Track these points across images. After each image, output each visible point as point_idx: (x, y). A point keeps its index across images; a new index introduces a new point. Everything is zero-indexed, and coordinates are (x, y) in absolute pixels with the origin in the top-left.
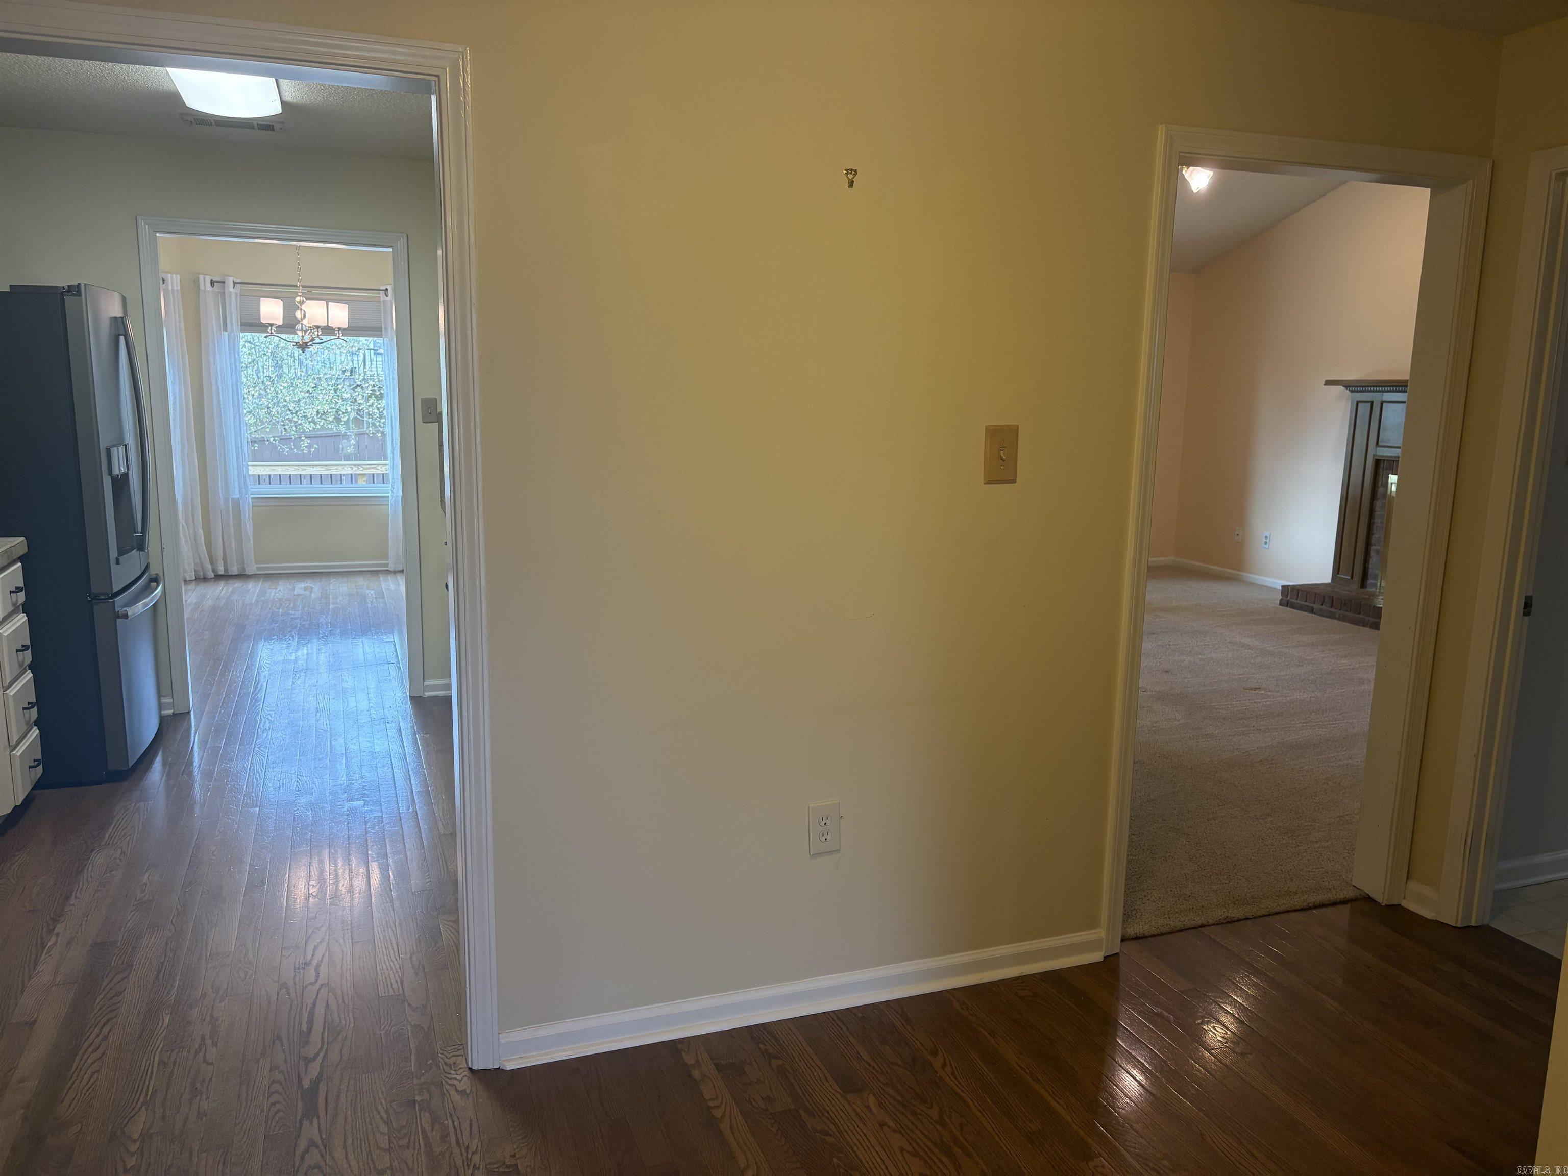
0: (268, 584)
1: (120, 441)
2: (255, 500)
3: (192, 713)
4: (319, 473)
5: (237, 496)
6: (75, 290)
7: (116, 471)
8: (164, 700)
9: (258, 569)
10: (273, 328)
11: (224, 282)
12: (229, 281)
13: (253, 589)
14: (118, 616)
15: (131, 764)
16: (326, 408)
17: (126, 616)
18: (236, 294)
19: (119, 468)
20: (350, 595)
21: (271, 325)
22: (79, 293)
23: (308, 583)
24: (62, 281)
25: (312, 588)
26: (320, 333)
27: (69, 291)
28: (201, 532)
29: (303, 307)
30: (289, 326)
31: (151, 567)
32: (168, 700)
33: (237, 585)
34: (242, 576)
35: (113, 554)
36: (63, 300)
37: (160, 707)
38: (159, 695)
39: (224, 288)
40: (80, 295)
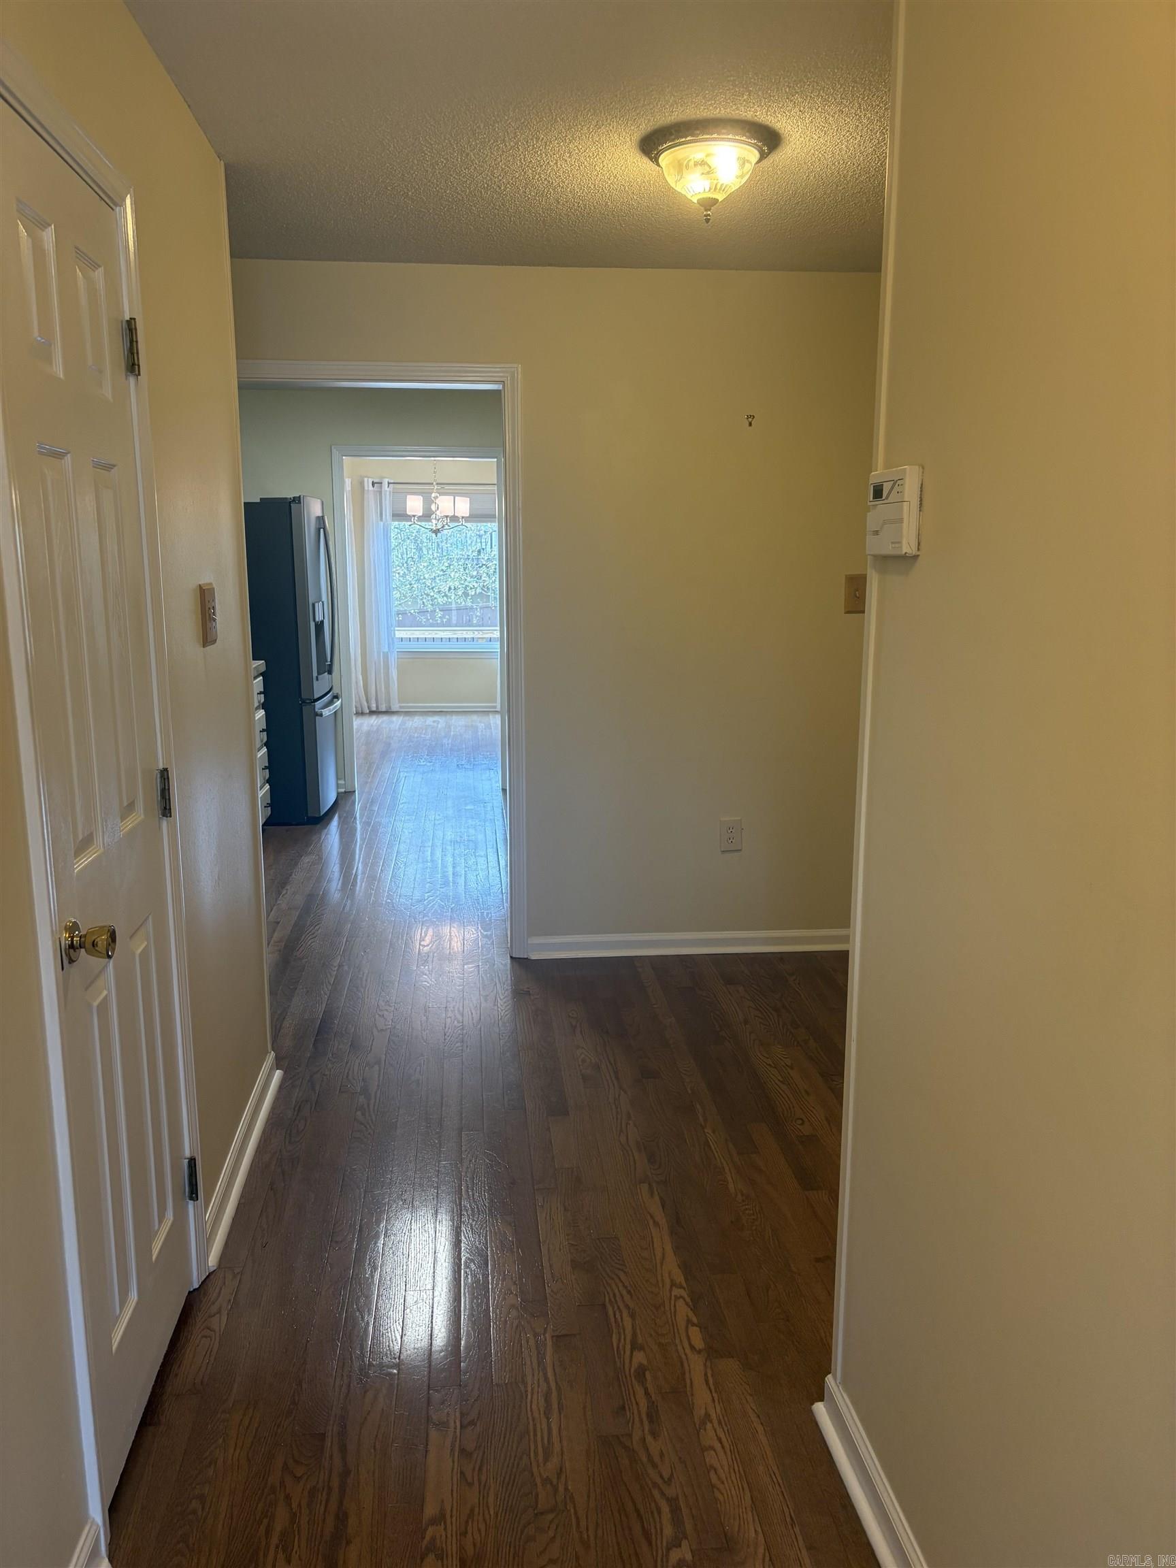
0: (407, 718)
1: (319, 599)
2: (399, 654)
3: (357, 792)
4: (448, 637)
5: (386, 650)
6: (297, 500)
7: (317, 619)
8: (340, 782)
9: (401, 707)
10: (416, 518)
11: (381, 483)
12: (385, 482)
13: (397, 720)
14: (317, 714)
15: (322, 814)
16: (457, 583)
17: (321, 715)
18: (390, 492)
19: (319, 618)
20: (466, 726)
21: (414, 516)
22: (300, 502)
23: (436, 718)
24: (290, 495)
25: (439, 722)
26: (449, 521)
27: (293, 501)
28: (360, 677)
29: (437, 501)
30: (427, 516)
31: (334, 688)
32: (341, 782)
33: (385, 718)
34: (388, 712)
35: (315, 674)
36: (290, 506)
37: (338, 786)
38: (338, 779)
39: (381, 487)
40: (300, 503)
